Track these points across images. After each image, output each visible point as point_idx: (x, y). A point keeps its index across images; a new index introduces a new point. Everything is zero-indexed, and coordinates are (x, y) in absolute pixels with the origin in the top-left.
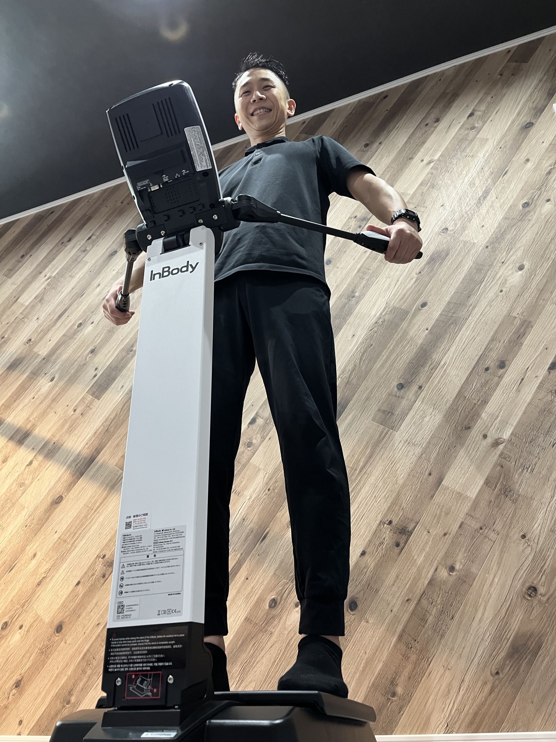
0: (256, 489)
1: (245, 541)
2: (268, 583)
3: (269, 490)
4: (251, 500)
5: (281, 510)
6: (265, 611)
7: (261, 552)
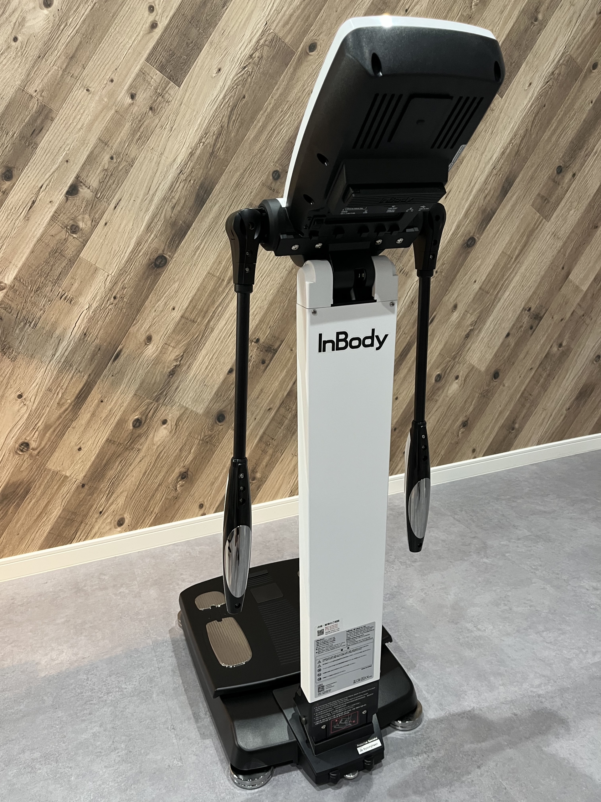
0: (96, 296)
1: (92, 360)
2: (129, 404)
3: (115, 298)
4: (92, 311)
5: (135, 324)
6: (129, 432)
7: (115, 372)
